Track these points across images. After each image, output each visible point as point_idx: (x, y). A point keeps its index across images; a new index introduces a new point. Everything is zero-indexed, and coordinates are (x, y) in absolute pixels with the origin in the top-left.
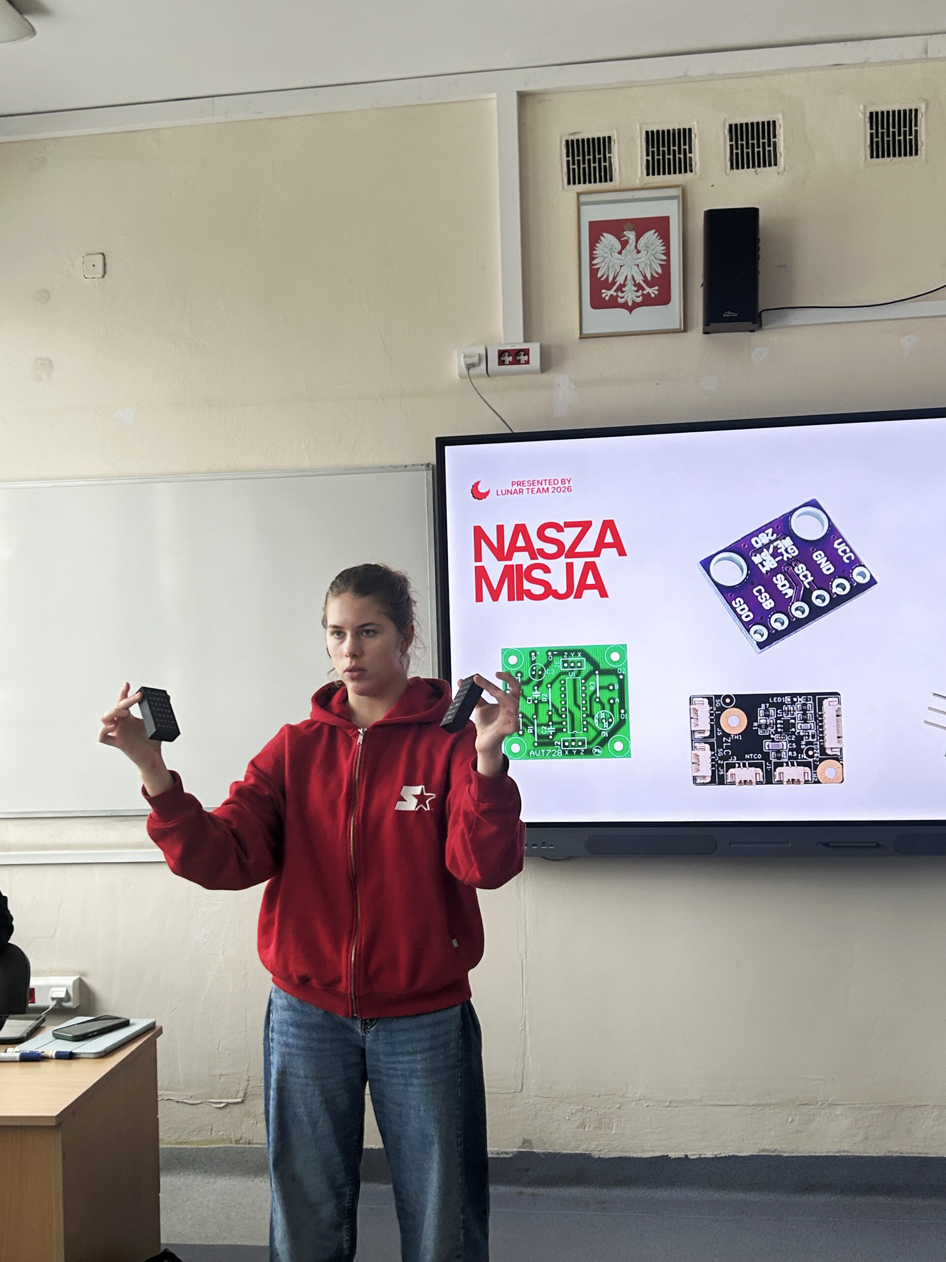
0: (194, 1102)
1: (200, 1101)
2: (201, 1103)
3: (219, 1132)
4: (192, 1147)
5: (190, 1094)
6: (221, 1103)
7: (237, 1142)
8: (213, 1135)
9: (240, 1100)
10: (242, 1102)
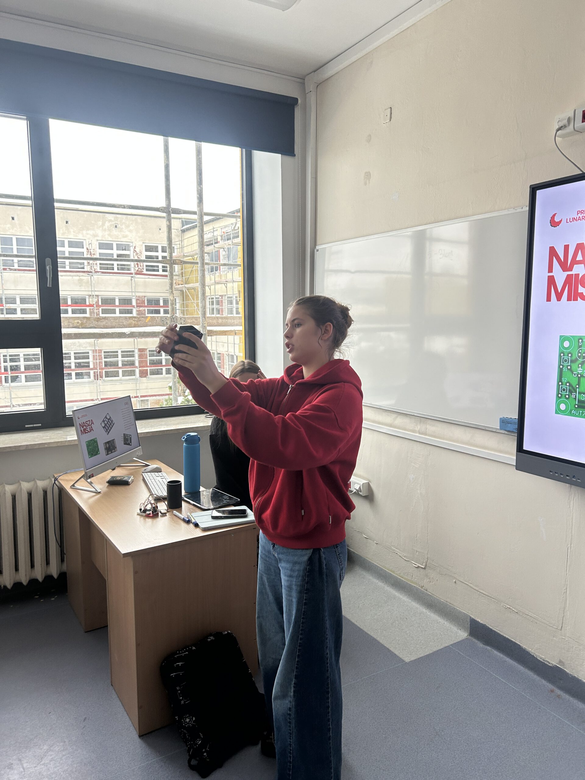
0: (406, 559)
1: (408, 560)
2: (409, 561)
3: (415, 578)
4: (405, 580)
5: (405, 555)
6: (416, 565)
7: (422, 587)
8: (413, 579)
9: (423, 567)
10: (425, 568)
